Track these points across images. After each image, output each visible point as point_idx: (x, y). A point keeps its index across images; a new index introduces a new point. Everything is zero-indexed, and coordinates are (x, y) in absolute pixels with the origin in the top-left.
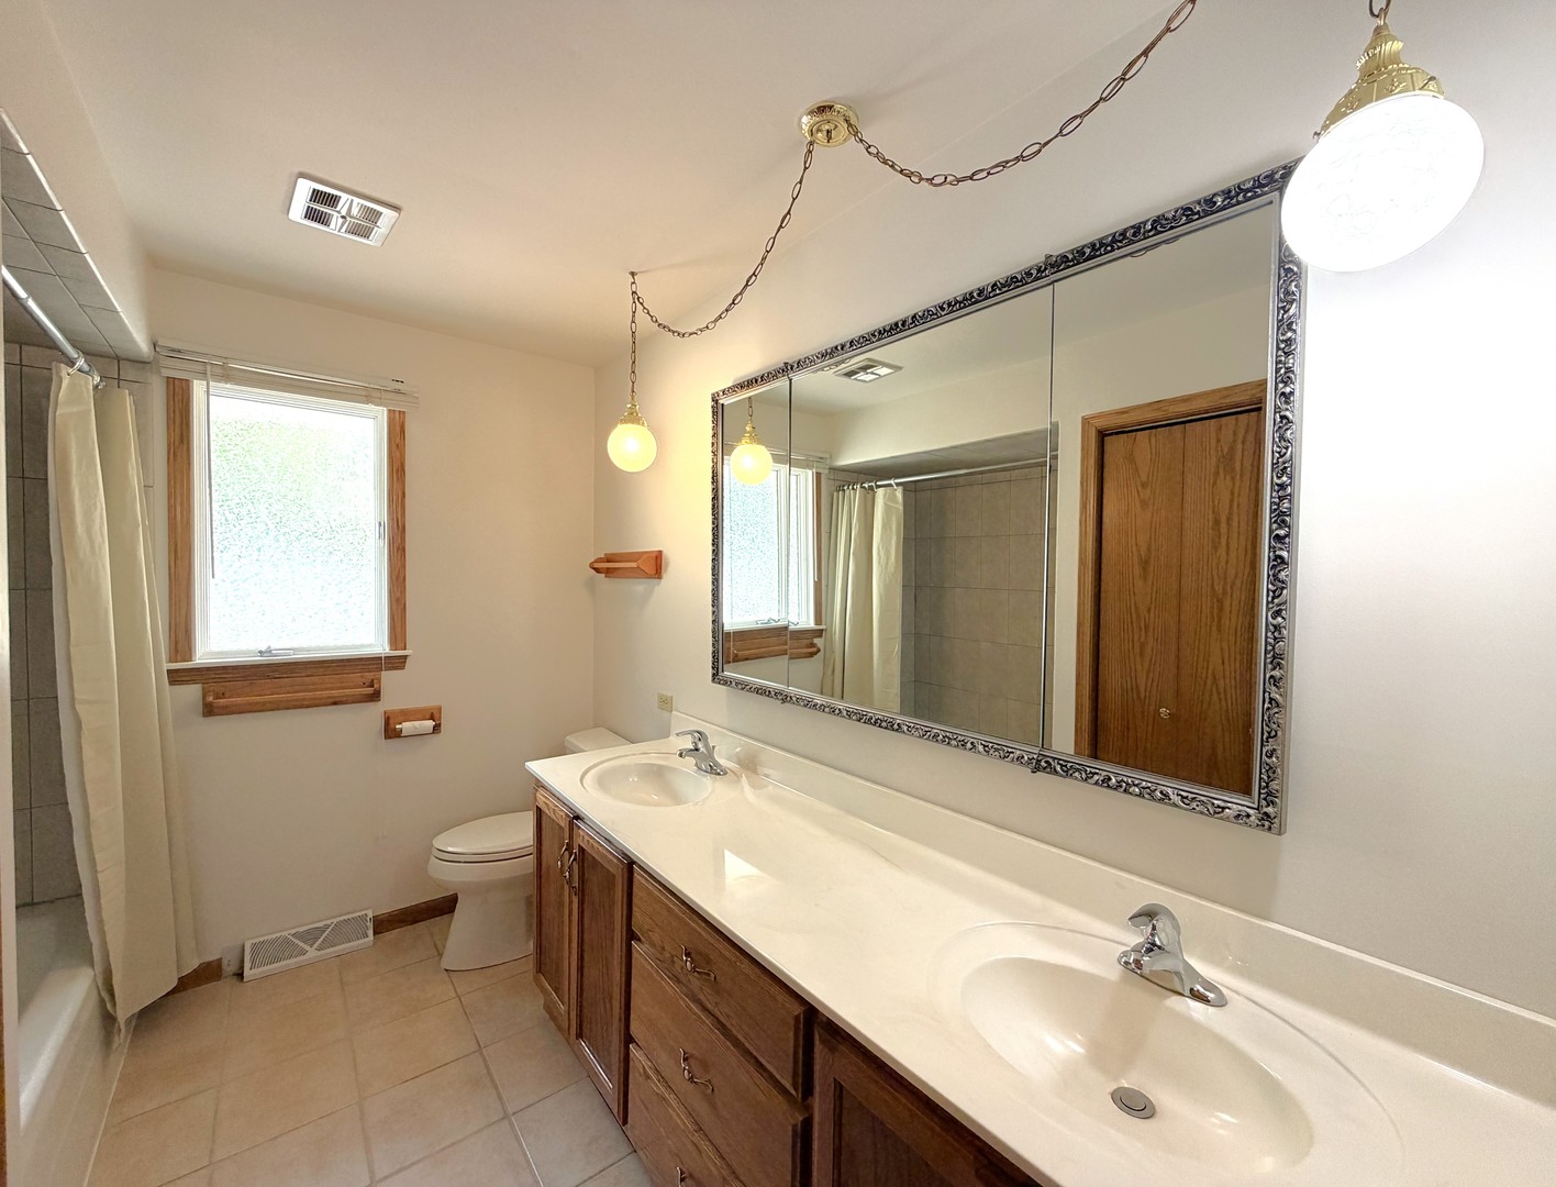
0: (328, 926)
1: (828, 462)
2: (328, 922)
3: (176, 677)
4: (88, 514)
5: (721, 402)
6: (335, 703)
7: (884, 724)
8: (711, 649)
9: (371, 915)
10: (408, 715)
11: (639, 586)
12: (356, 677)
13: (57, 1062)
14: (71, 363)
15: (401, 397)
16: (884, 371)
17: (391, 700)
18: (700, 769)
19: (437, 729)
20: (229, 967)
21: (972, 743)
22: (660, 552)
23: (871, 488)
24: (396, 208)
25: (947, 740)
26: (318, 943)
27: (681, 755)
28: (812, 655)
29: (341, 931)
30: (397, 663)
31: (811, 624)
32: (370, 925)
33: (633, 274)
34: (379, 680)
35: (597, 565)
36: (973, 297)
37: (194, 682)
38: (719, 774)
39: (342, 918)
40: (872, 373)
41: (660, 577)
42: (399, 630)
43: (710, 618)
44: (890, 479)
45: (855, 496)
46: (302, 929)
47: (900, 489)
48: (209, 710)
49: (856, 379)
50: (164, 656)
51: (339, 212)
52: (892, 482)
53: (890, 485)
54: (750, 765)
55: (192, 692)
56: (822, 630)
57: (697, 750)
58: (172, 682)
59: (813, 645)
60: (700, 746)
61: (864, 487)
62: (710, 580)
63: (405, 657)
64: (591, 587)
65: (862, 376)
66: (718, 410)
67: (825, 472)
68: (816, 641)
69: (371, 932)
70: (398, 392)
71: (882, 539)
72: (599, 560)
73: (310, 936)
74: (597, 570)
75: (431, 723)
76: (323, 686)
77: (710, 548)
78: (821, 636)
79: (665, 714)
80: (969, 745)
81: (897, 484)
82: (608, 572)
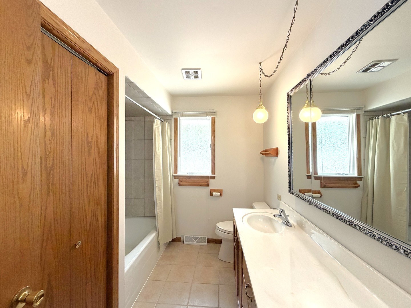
0: (199, 237)
1: (364, 109)
2: (199, 236)
3: (175, 177)
4: (159, 145)
5: (290, 95)
6: (201, 186)
7: (348, 223)
8: (288, 181)
9: (207, 238)
10: (215, 191)
11: (272, 159)
12: (204, 180)
13: (146, 247)
14: (156, 118)
15: (214, 114)
16: (386, 64)
17: (211, 187)
18: (283, 222)
19: (221, 195)
20: (182, 240)
21: (396, 246)
22: (277, 148)
23: (388, 117)
24: (200, 69)
25: (380, 240)
26: (197, 241)
27: (274, 216)
28: (356, 187)
29: (201, 240)
30: (213, 178)
31: (356, 175)
32: (207, 240)
33: (260, 63)
34: (209, 181)
35: (263, 153)
36: (389, 5)
37: (177, 178)
38: (289, 226)
39: (202, 237)
40: (379, 67)
41: (277, 156)
42: (213, 170)
43: (288, 170)
44: (399, 111)
45: (379, 121)
46: (194, 236)
47: (406, 115)
48: (179, 185)
49: (370, 72)
50: (173, 173)
51: (191, 75)
52: (400, 112)
53: (400, 114)
54: (301, 226)
55: (177, 180)
56: (362, 178)
57: (281, 215)
58: (175, 178)
59: (356, 183)
60: (282, 214)
61: (384, 117)
62: (288, 157)
63: (215, 176)
64: (262, 159)
65: (373, 69)
66: (289, 98)
67: (362, 113)
68: (359, 182)
69: (207, 242)
70: (213, 112)
71: (395, 138)
72: (263, 151)
73: (196, 238)
74: (262, 154)
75: (219, 194)
76: (199, 182)
77: (287, 146)
78: (361, 180)
79: (278, 200)
80: (394, 247)
81: (404, 113)
82: (266, 155)
